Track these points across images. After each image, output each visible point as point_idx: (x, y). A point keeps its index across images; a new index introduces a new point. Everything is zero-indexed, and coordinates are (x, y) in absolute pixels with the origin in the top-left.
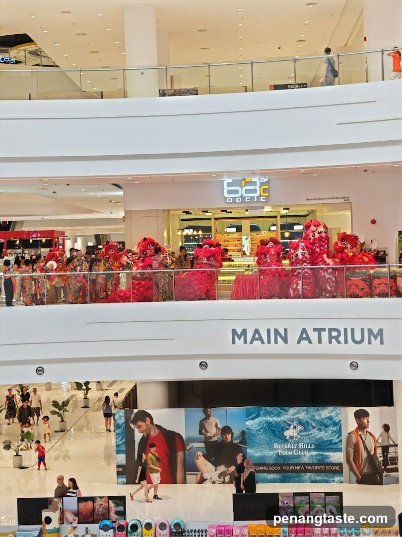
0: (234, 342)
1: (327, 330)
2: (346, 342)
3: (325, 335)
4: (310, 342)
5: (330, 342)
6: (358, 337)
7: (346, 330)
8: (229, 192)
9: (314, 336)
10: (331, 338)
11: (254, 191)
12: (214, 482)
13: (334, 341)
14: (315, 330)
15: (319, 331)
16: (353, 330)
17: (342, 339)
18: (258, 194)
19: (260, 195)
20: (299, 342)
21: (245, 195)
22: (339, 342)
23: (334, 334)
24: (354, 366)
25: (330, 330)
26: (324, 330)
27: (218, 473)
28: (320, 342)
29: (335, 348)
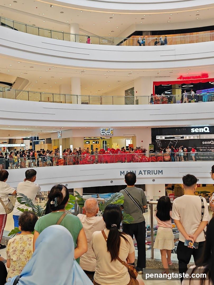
0: (121, 175)
1: (147, 171)
2: (152, 174)
3: (146, 172)
4: (142, 174)
5: (148, 174)
6: (155, 173)
7: (152, 171)
8: (102, 132)
9: (143, 173)
10: (148, 173)
11: (109, 132)
12: (100, 216)
13: (149, 174)
14: (143, 171)
15: (145, 171)
16: (154, 171)
17: (151, 173)
18: (110, 133)
19: (111, 133)
20: (139, 174)
21: (106, 133)
22: (150, 174)
23: (149, 172)
24: (154, 180)
25: (148, 171)
26: (146, 171)
27: (101, 213)
28: (145, 174)
29: (149, 176)
